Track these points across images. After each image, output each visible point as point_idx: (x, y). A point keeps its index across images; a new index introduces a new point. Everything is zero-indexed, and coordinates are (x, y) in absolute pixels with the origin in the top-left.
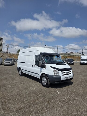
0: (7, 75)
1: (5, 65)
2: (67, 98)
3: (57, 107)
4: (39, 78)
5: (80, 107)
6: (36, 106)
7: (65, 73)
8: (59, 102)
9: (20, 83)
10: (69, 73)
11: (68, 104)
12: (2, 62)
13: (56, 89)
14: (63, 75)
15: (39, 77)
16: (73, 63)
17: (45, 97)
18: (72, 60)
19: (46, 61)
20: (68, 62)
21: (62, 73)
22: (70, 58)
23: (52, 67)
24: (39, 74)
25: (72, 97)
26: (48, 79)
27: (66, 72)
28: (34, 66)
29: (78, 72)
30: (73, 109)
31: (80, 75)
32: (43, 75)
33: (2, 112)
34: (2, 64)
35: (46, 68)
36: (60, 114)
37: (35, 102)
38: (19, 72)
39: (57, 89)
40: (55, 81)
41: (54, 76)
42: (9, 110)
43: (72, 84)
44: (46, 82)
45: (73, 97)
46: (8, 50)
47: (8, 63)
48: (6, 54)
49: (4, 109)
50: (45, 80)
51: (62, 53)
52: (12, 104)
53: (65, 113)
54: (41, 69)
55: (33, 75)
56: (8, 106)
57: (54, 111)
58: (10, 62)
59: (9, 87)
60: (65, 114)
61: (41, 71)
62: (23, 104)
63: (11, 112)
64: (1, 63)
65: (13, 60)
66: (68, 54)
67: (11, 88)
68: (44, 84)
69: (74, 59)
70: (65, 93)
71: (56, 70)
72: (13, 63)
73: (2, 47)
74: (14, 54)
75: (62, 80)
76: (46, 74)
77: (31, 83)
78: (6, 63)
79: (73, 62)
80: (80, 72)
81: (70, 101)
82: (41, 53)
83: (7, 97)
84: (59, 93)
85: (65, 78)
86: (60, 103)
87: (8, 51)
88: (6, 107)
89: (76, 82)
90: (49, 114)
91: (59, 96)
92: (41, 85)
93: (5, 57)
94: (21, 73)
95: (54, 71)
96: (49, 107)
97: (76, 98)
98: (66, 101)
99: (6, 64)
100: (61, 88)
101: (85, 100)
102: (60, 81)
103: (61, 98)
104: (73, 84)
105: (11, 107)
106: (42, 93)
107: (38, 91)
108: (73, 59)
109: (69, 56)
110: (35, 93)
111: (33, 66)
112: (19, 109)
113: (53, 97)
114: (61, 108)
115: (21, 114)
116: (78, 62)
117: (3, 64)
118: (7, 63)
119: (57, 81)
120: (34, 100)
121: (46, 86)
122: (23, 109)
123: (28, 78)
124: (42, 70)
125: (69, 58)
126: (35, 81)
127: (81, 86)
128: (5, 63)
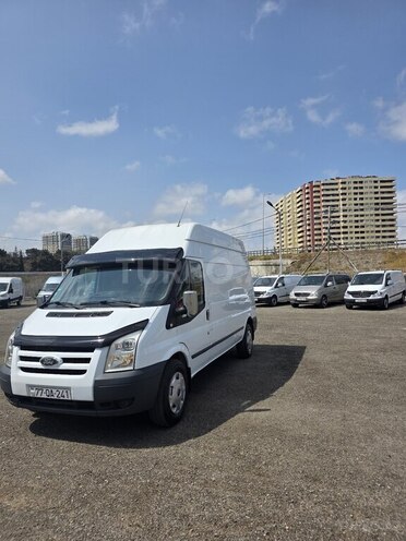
21: (23, 358)
58: (312, 293)
73: (393, 220)
75: (13, 392)
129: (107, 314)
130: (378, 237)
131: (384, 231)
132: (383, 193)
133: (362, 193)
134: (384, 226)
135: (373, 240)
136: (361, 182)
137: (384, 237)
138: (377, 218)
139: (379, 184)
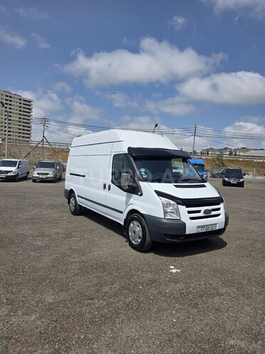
0: (38, 210)
1: (34, 181)
2: (195, 288)
3: (158, 311)
4: (123, 224)
5: (229, 315)
6: (97, 303)
7: (199, 212)
8: (170, 297)
9: (68, 236)
10: (213, 213)
11: (196, 305)
12: (28, 173)
13: (168, 258)
14: (191, 218)
15: (121, 219)
16: (243, 183)
17: (129, 279)
18: (239, 174)
19: (143, 173)
20: (227, 179)
21: (189, 212)
22: (233, 165)
23: (159, 194)
24: (122, 212)
25: (212, 284)
26: (146, 227)
27: (203, 209)
28: (109, 187)
29: (251, 212)
30: (206, 321)
31: (256, 220)
32: (133, 215)
33: (4, 310)
34: (29, 176)
35: (141, 195)
36: (163, 331)
37: (98, 291)
38: (69, 203)
39: (173, 258)
40: (166, 235)
41: (164, 221)
42: (22, 307)
43: (220, 248)
44: (141, 235)
45: (215, 284)
46: (44, 136)
47: (44, 177)
48: (39, 147)
49: (10, 302)
50: (138, 229)
51: (211, 148)
52: (35, 292)
53: (179, 331)
54: (127, 196)
55: (107, 214)
56: (23, 297)
57: (148, 322)
58: (50, 173)
59: (36, 243)
60: (179, 333)
61: (127, 203)
62: (62, 295)
63: (27, 314)
64: (25, 175)
65: (58, 168)
66: (231, 154)
67: (40, 248)
68: (133, 242)
69: (248, 168)
70: (193, 272)
71: (172, 202)
72: (58, 177)
73: (30, 127)
74: (63, 149)
75: (187, 233)
76: (142, 212)
77: (97, 237)
78: (38, 174)
79: (241, 180)
80: (257, 210)
81: (202, 296)
82: (129, 149)
83: (23, 272)
84: (174, 271)
85: (198, 227)
86: (171, 300)
87: (45, 140)
88: (17, 297)
89: (238, 243)
90: (130, 329)
91: (174, 279)
92: (128, 243)
93: (38, 156)
94: (75, 207)
95: (165, 206)
96: (135, 308)
97: (223, 290)
98: (191, 297)
99: (38, 177)
100: (184, 256)
101: (250, 298)
102: (181, 236)
103: (178, 286)
104: (228, 246)
105: (29, 299)
106: (126, 266)
107: (115, 261)
108: (243, 169)
109: (233, 160)
110: (103, 267)
111: (107, 187)
112: (50, 308)
113: (154, 281)
114: (171, 314)
115: (52, 321)
116: (259, 178)
117: (30, 179)
118: (41, 176)
119: (172, 236)
120: (97, 285)
121: (140, 248)
122: (60, 308)
123: (93, 222)
124: (131, 201)
125: (232, 167)
126: (111, 231)
127: (250, 256)
128: (35, 174)
129: (204, 186)
130: (19, 136)
131: (24, 133)
132: (24, 108)
133: (11, 105)
134: (24, 130)
135: (17, 138)
136: (11, 97)
137: (23, 137)
138: (20, 124)
139: (22, 102)
